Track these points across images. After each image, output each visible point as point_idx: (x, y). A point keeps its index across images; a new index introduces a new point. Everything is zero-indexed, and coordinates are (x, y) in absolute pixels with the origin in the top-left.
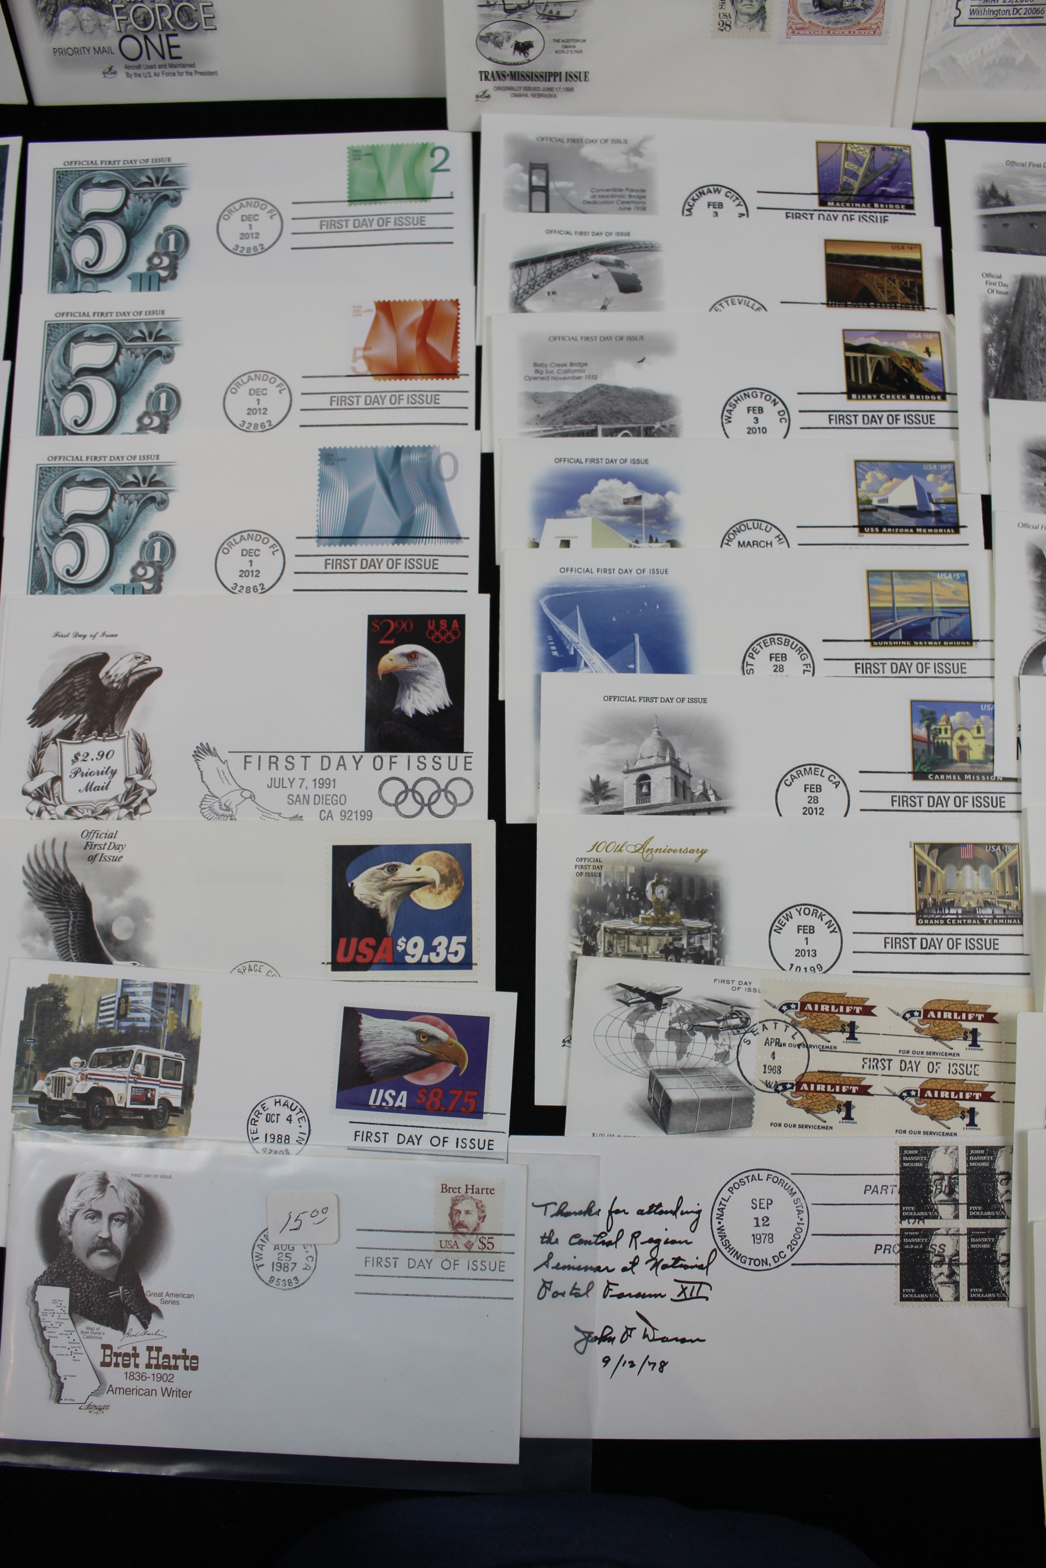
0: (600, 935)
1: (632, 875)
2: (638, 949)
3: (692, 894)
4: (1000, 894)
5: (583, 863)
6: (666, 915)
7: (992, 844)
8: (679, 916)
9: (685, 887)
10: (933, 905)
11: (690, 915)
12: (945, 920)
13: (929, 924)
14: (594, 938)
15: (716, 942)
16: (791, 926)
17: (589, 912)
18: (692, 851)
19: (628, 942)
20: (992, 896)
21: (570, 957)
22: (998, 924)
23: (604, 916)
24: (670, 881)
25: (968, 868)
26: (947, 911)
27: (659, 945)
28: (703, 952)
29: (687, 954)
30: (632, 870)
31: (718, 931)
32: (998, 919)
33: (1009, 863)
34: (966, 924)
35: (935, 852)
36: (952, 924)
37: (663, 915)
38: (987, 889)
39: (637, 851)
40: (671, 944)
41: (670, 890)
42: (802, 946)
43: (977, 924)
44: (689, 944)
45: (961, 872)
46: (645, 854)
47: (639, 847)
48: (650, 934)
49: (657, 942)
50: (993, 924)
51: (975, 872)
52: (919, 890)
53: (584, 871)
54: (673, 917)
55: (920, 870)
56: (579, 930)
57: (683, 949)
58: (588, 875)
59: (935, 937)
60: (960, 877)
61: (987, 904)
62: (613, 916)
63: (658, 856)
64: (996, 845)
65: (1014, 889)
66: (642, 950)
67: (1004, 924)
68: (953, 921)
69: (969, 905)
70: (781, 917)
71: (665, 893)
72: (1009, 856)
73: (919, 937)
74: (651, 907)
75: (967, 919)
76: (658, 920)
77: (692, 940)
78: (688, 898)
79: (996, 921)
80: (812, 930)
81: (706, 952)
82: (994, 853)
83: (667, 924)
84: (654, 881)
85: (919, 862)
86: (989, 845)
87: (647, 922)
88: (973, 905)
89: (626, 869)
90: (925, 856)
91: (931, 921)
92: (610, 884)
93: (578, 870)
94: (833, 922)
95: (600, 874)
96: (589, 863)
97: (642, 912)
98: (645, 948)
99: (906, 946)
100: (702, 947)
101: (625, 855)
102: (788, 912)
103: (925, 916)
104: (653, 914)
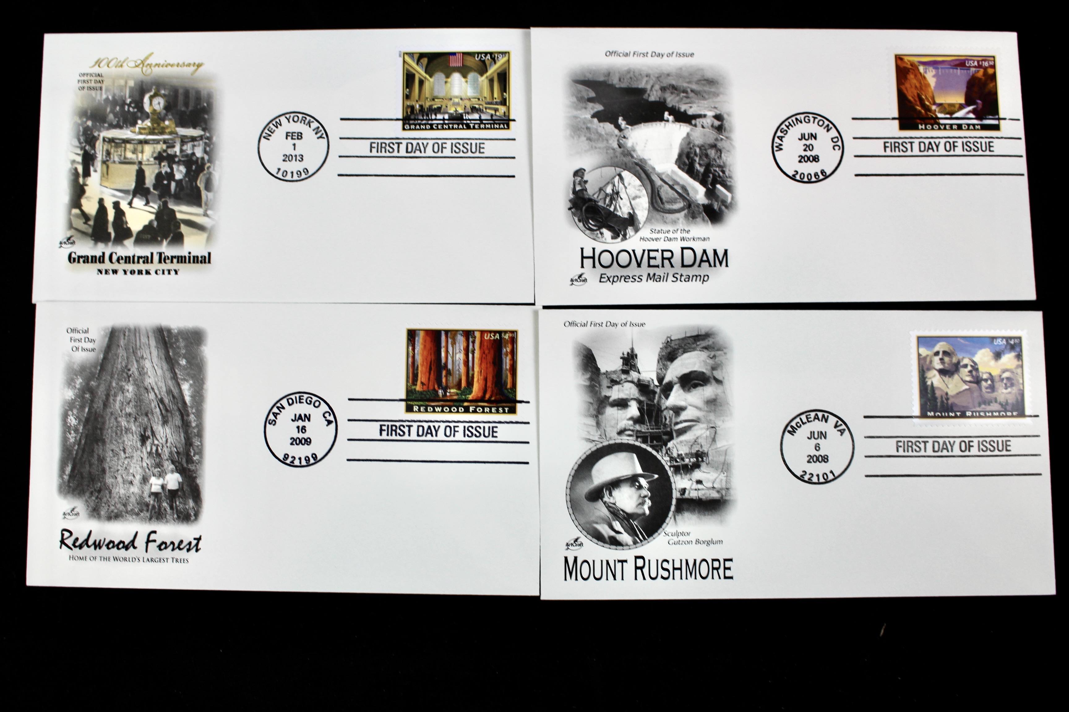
0: (99, 145)
1: (132, 89)
2: (134, 156)
3: (186, 104)
4: (488, 100)
5: (85, 78)
6: (162, 125)
7: (481, 53)
8: (173, 126)
9: (181, 98)
10: (420, 111)
11: (183, 124)
12: (431, 125)
13: (415, 129)
14: (93, 147)
15: (208, 149)
16: (280, 133)
17: (89, 123)
18: (189, 65)
19: (125, 150)
20: (480, 102)
21: (69, 166)
22: (485, 128)
23: (103, 127)
24: (167, 93)
25: (456, 77)
26: (433, 117)
27: (154, 152)
28: (194, 158)
29: (180, 161)
30: (131, 83)
31: (209, 139)
32: (485, 124)
33: (499, 71)
34: (453, 128)
35: (425, 61)
36: (438, 129)
37: (159, 125)
38: (475, 95)
39: (137, 66)
40: (165, 151)
41: (166, 101)
42: (290, 151)
43: (463, 129)
44: (182, 151)
45: (449, 80)
46: (144, 69)
47: (139, 62)
48: (146, 142)
49: (152, 150)
50: (480, 128)
51: (463, 80)
52: (407, 97)
53: (86, 85)
54: (167, 127)
55: (409, 78)
56: (79, 140)
57: (175, 156)
58: (90, 88)
59: (420, 142)
60: (448, 85)
61: (474, 110)
62: (112, 126)
63: (157, 71)
64: (486, 54)
65: (502, 95)
66: (137, 157)
67: (491, 128)
68: (440, 127)
69: (456, 111)
70: (271, 125)
71: (162, 105)
72: (499, 64)
73: (404, 142)
74: (148, 117)
75: (453, 124)
76: (154, 129)
77: (184, 148)
78: (183, 109)
79: (482, 126)
80: (300, 136)
81: (198, 158)
82: (484, 62)
83: (162, 133)
84: (152, 93)
85: (407, 70)
86: (479, 53)
87: (143, 131)
88: (460, 110)
89: (126, 83)
90: (414, 64)
91: (418, 127)
92: (110, 98)
93: (81, 85)
94: (321, 128)
95: (101, 88)
96: (92, 78)
97: (139, 122)
98: (140, 155)
99: (391, 150)
100: (193, 154)
101: (126, 69)
102: (277, 120)
103: (411, 122)
104: (149, 124)
